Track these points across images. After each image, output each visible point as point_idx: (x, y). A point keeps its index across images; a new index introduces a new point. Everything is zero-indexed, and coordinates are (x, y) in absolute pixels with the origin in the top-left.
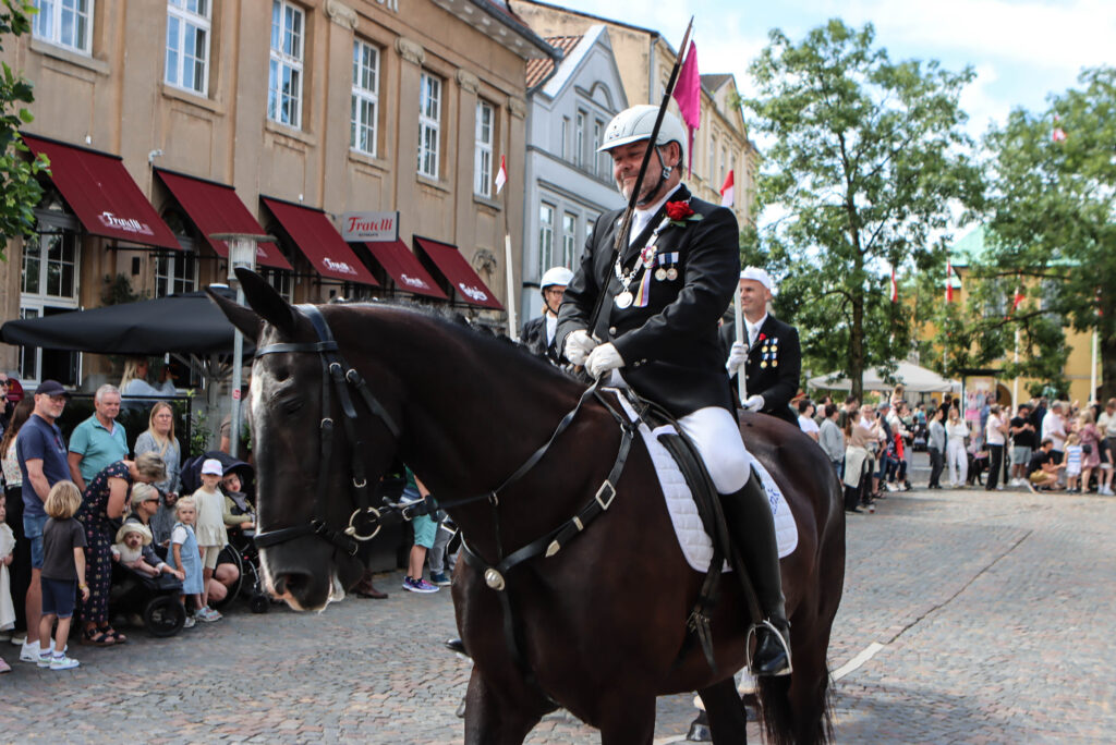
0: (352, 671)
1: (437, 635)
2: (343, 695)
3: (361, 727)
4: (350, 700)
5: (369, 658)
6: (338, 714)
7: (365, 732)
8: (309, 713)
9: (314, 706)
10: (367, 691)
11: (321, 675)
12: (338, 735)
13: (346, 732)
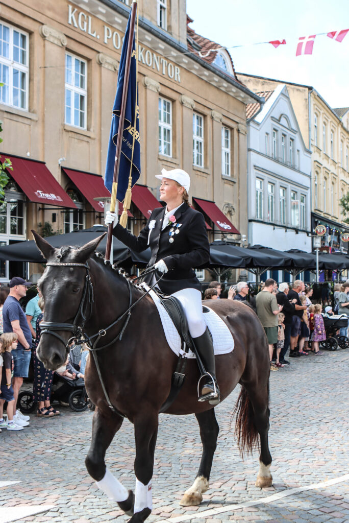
0: (182, 430)
1: (223, 408)
2: (179, 444)
3: (192, 463)
4: (183, 447)
5: (189, 422)
6: (178, 455)
7: (194, 467)
8: (162, 455)
9: (165, 451)
10: (191, 442)
11: (165, 433)
12: (180, 468)
13: (184, 466)
